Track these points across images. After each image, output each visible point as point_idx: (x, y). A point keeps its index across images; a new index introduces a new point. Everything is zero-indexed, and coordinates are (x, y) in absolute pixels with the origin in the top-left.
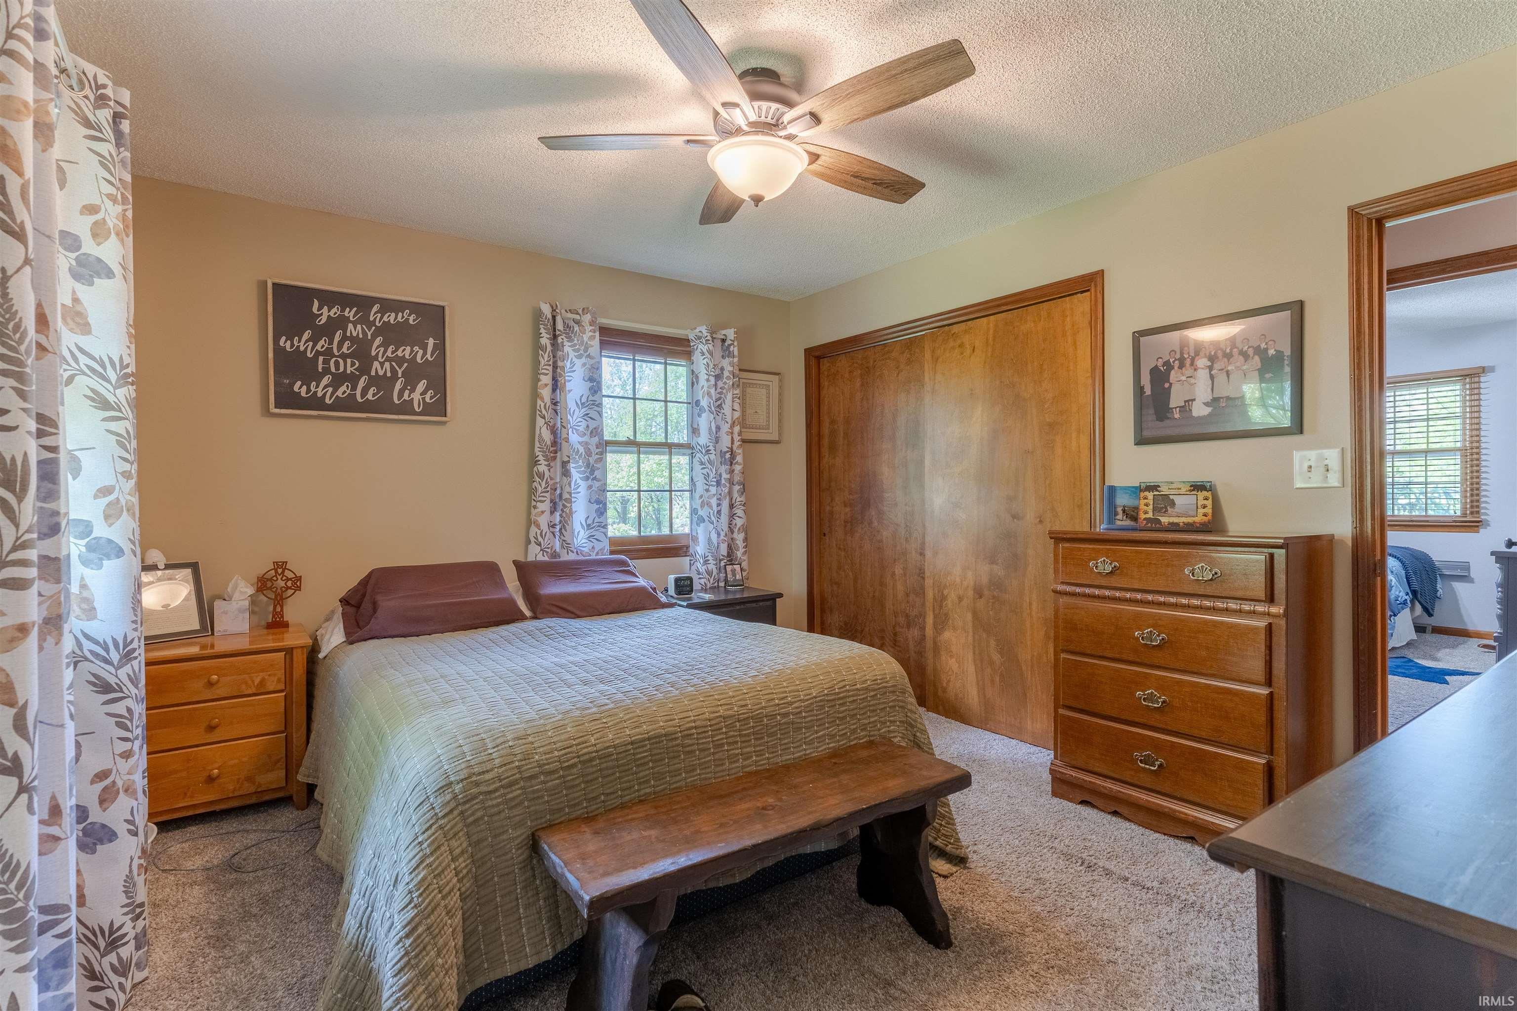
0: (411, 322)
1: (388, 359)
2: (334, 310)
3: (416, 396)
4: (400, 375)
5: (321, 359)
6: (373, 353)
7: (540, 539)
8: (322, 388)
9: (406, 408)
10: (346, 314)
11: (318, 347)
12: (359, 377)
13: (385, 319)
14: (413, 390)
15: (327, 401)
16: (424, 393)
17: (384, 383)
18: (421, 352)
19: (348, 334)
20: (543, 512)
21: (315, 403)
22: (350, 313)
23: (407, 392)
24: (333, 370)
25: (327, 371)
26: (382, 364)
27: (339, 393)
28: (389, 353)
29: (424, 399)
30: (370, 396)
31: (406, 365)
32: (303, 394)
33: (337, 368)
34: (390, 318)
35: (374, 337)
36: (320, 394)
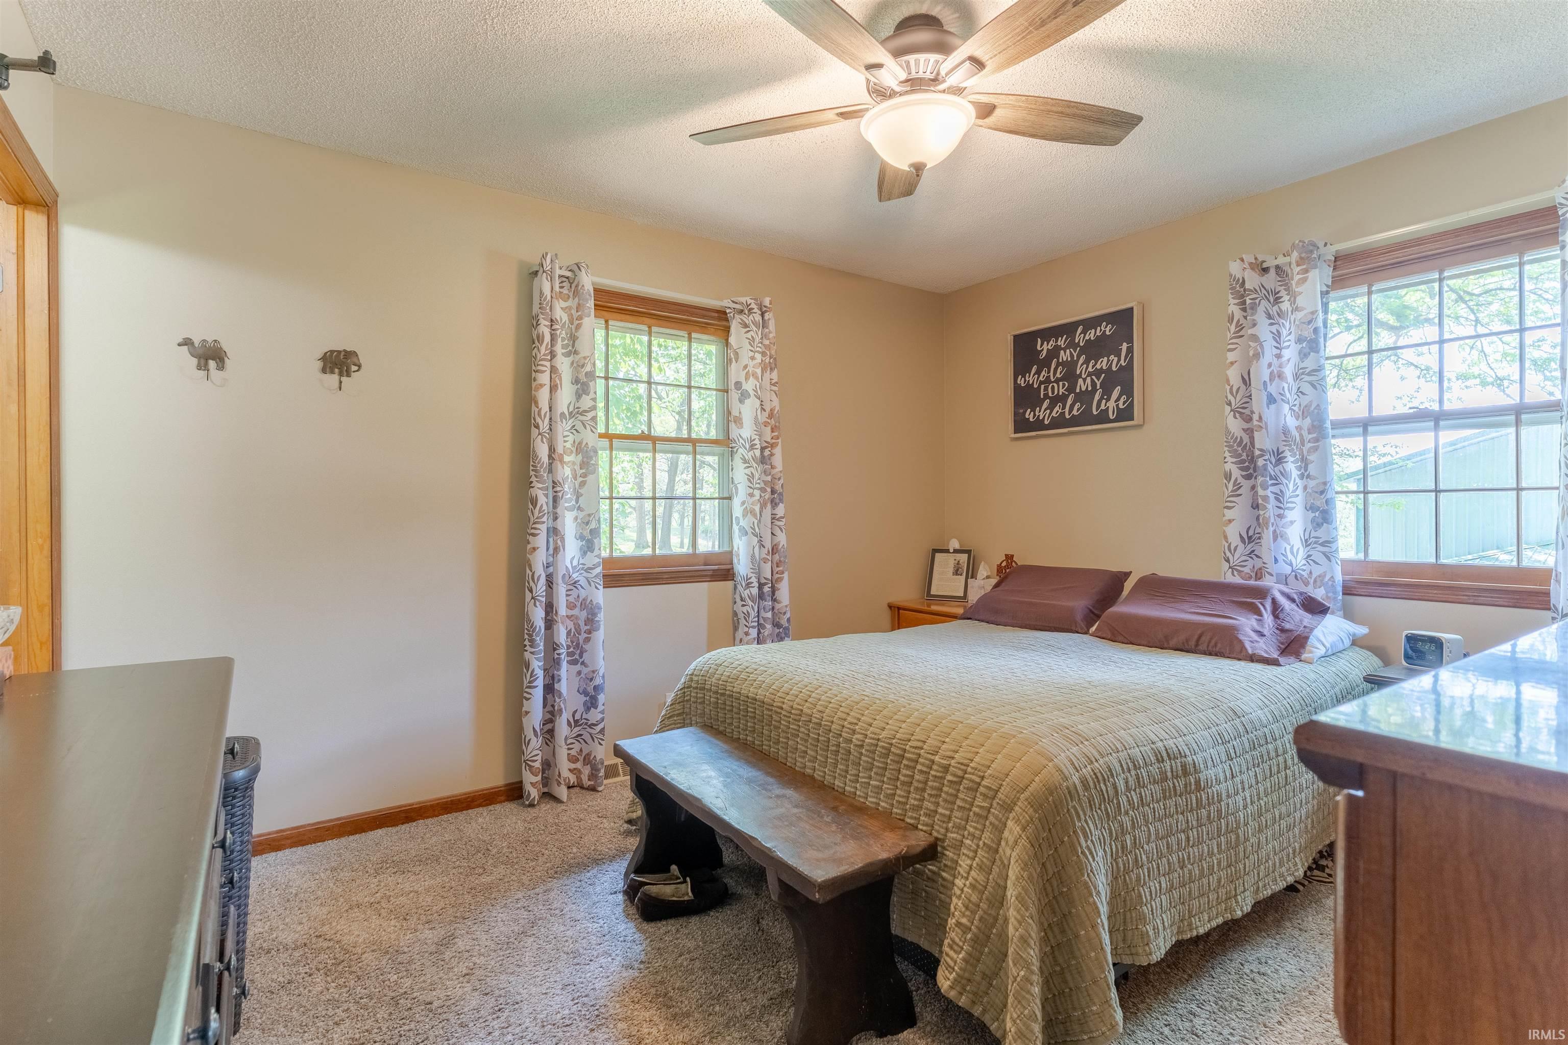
0: (1108, 333)
1: (1090, 375)
2: (1051, 342)
3: (1111, 404)
4: (1098, 388)
5: (1043, 386)
6: (1078, 372)
7: (1228, 554)
8: (1043, 413)
9: (1103, 418)
10: (1059, 343)
11: (1041, 378)
12: (1068, 396)
13: (1087, 338)
14: (1108, 400)
15: (1046, 422)
16: (1118, 400)
17: (1085, 397)
18: (1116, 359)
19: (1061, 361)
20: (1230, 521)
21: (1039, 425)
22: (1061, 342)
23: (1104, 401)
24: (1050, 395)
25: (1046, 396)
26: (1085, 380)
27: (1054, 414)
28: (1090, 369)
29: (1117, 405)
30: (1075, 412)
31: (1103, 375)
32: (1031, 420)
33: (1053, 393)
34: (1091, 335)
35: (1079, 357)
36: (1041, 418)
